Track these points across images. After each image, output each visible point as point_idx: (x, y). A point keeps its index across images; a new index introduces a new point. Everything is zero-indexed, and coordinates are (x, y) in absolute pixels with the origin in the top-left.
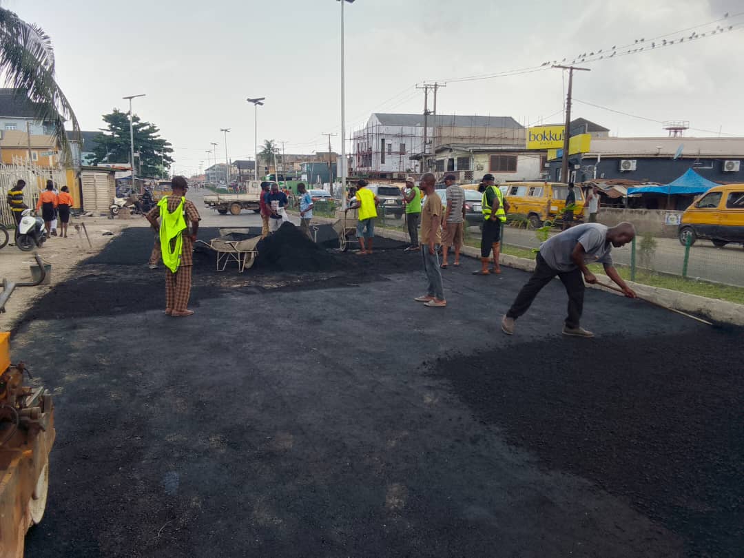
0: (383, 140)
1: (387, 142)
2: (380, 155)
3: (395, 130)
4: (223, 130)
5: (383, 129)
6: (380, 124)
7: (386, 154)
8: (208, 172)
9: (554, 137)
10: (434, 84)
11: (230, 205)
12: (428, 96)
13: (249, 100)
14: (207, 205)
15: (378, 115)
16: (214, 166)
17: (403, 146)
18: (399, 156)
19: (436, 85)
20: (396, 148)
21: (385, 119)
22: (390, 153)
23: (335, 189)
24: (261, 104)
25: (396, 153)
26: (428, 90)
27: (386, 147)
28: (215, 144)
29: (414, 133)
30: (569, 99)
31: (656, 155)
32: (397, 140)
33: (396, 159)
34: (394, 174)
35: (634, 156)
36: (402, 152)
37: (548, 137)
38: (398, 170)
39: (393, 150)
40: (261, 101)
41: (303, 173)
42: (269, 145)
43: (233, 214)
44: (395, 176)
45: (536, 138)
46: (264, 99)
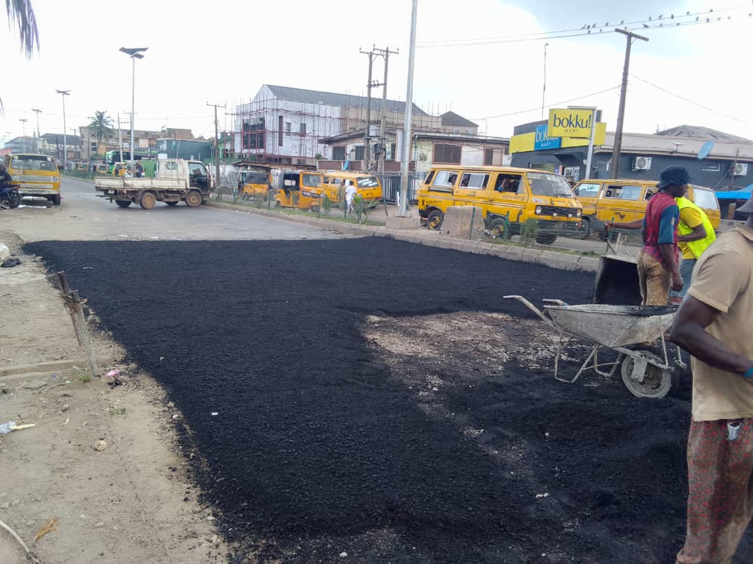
0: (281, 118)
1: (285, 120)
2: (277, 135)
3: (295, 106)
4: (59, 92)
5: (282, 104)
6: (276, 97)
7: (284, 134)
8: (8, 145)
9: (580, 123)
10: (385, 49)
11: (140, 193)
12: (373, 64)
13: (123, 50)
14: (102, 193)
15: (271, 87)
16: (17, 139)
17: (303, 126)
18: (299, 138)
19: (387, 51)
20: (296, 128)
21: (281, 92)
22: (289, 133)
23: (223, 174)
24: (140, 57)
25: (296, 134)
26: (374, 56)
27: (285, 126)
28: (38, 111)
29: (316, 113)
30: (626, 74)
31: (671, 153)
32: (297, 118)
33: (296, 141)
34: (293, 159)
35: (650, 153)
36: (302, 134)
37: (574, 123)
38: (298, 155)
39: (293, 130)
40: (140, 53)
41: (162, 152)
42: (100, 116)
43: (144, 208)
44: (294, 162)
45: (561, 122)
46: (145, 50)
